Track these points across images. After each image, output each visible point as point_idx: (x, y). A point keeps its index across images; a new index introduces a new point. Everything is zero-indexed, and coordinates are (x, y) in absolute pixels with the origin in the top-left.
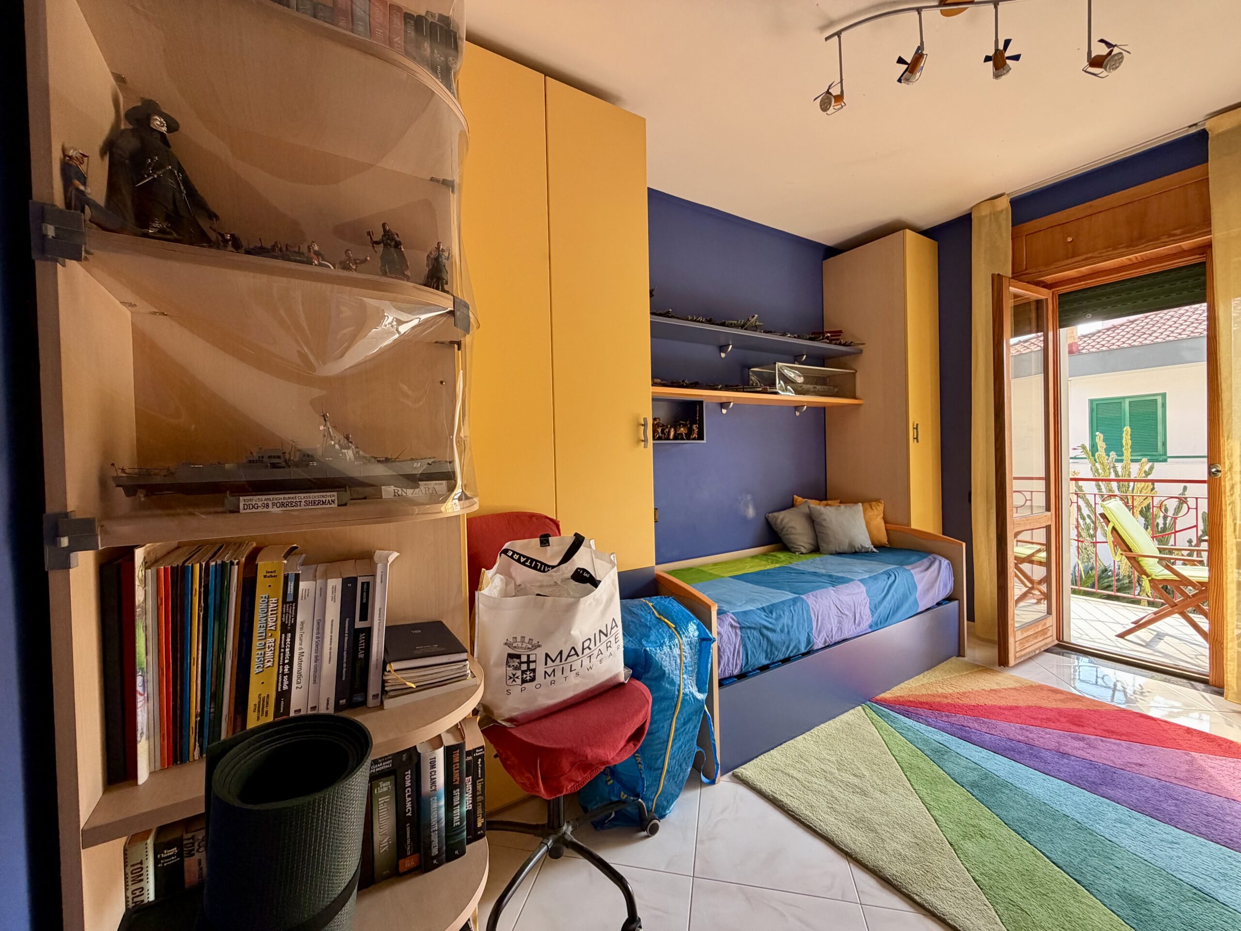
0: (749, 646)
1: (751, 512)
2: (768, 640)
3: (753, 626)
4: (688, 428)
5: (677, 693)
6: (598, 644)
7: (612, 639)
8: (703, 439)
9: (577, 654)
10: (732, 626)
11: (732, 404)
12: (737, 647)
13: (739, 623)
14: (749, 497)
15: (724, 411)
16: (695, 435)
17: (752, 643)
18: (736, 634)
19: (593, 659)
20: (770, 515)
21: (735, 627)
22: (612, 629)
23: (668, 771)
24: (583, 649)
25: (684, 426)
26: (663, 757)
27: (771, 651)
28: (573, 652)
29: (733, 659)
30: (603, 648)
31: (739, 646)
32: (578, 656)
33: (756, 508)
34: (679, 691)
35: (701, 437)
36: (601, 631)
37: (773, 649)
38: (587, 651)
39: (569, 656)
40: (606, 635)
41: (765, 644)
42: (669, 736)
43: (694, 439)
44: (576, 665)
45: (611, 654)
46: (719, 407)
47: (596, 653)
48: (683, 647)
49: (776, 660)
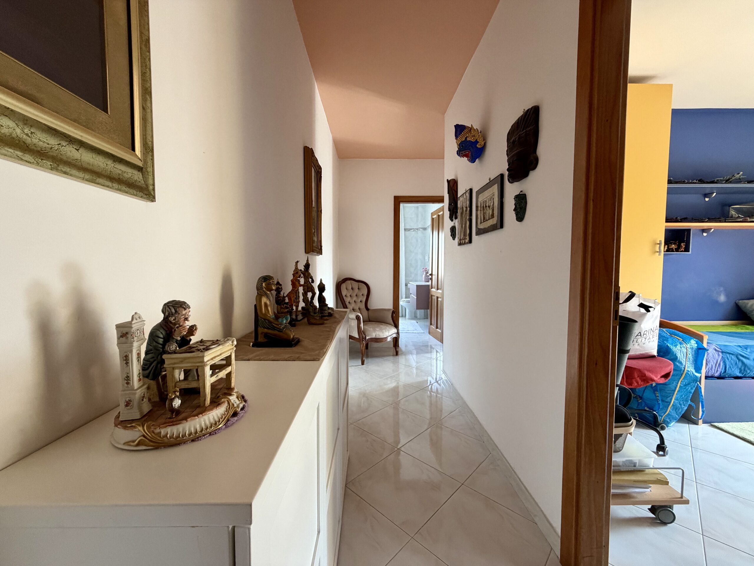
0: (728, 363)
1: (722, 298)
2: (743, 363)
3: (732, 352)
4: (678, 245)
5: (683, 369)
6: (649, 334)
7: (655, 334)
8: (689, 251)
9: (641, 335)
10: (716, 350)
11: (713, 230)
12: (719, 361)
13: (721, 349)
14: (722, 289)
15: (705, 234)
16: (683, 249)
17: (730, 362)
18: (719, 355)
19: (646, 340)
20: (741, 301)
21: (718, 351)
22: (656, 330)
23: (673, 405)
24: (644, 334)
25: (674, 244)
26: (671, 397)
27: (744, 370)
28: (639, 334)
29: (715, 367)
30: (651, 337)
31: (720, 361)
32: (641, 336)
33: (727, 296)
34: (685, 368)
35: (687, 249)
36: (651, 329)
37: (746, 369)
38: (645, 336)
39: (637, 335)
40: (653, 332)
41: (740, 364)
42: (676, 388)
43: (682, 251)
44: (639, 340)
45: (653, 341)
46: (701, 233)
47: (648, 338)
48: (688, 349)
49: (747, 376)
